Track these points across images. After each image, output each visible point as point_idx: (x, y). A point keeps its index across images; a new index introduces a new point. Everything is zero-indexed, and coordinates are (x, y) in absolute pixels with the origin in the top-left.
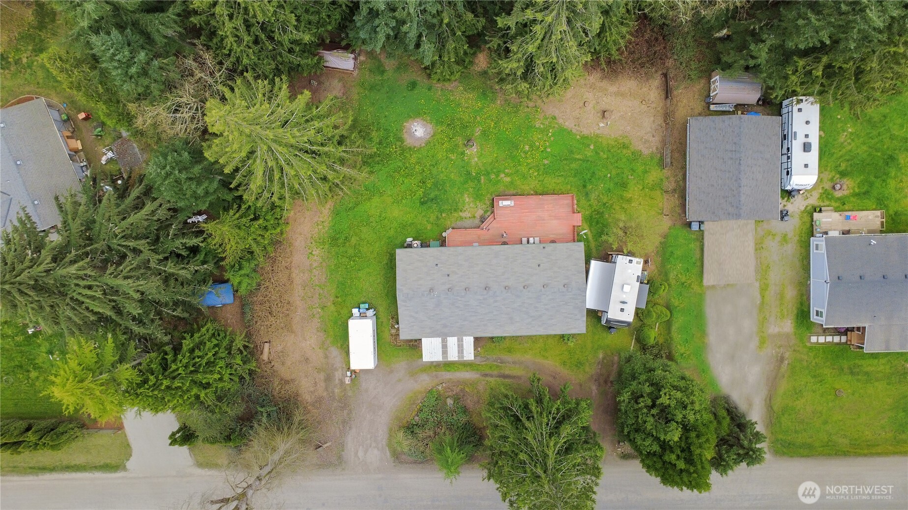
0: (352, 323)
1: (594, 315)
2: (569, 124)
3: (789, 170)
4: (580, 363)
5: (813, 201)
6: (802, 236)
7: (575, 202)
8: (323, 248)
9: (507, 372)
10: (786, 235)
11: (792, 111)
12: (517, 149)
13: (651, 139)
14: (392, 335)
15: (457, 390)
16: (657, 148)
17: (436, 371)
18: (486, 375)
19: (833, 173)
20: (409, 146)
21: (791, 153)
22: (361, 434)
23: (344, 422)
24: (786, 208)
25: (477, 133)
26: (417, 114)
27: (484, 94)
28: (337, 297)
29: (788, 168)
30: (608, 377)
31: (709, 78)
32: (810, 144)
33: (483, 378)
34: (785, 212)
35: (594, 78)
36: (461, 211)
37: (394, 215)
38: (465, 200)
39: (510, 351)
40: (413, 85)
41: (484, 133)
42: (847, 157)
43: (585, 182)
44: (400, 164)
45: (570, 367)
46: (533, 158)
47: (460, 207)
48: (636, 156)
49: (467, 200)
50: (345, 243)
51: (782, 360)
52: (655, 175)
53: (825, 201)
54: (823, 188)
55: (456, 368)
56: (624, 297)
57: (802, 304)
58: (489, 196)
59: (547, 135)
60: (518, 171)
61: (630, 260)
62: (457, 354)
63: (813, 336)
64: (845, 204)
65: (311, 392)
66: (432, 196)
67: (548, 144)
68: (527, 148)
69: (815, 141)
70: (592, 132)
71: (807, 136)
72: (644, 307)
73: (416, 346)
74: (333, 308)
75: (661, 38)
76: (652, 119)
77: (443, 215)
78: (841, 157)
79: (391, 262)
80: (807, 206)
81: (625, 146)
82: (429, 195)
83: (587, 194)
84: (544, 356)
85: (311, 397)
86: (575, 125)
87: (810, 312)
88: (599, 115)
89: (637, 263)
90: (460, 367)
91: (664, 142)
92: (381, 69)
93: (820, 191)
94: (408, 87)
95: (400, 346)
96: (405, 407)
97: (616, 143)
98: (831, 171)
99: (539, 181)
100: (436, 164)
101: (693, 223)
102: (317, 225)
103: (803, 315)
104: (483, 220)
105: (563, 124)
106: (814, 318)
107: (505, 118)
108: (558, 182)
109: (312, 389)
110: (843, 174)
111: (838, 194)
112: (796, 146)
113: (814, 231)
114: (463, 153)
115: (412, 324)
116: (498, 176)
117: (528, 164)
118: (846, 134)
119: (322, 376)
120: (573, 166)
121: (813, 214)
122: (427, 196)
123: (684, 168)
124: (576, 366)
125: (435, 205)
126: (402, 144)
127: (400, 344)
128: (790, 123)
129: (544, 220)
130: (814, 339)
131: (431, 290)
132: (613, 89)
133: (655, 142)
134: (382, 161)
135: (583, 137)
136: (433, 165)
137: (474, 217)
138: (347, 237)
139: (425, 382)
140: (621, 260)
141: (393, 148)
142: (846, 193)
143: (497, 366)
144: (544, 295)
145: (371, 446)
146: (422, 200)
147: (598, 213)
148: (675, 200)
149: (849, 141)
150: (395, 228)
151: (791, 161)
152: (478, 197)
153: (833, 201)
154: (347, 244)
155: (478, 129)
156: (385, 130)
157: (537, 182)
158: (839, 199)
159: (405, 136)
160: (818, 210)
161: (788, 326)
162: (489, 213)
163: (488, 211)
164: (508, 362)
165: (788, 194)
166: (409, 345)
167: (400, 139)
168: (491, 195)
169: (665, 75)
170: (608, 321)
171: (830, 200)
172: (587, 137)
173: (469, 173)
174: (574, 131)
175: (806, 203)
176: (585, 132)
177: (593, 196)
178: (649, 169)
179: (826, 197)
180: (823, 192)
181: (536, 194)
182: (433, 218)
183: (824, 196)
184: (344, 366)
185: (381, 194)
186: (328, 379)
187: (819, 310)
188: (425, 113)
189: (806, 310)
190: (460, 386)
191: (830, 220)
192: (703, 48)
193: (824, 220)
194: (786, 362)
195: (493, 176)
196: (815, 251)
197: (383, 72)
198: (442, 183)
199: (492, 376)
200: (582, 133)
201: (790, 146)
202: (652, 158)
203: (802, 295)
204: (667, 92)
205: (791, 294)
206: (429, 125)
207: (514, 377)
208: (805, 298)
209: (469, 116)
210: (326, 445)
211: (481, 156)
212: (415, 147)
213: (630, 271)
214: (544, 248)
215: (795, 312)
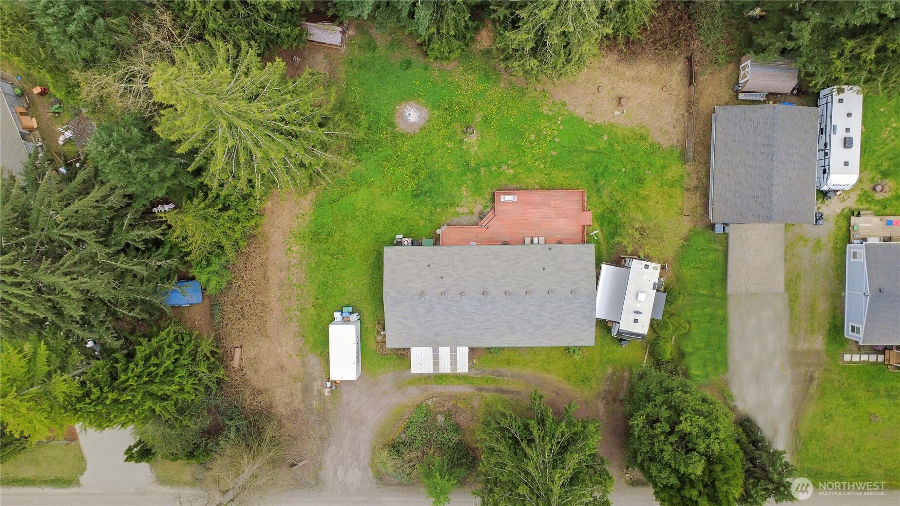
0: (333, 329)
1: (604, 326)
2: (580, 111)
3: (827, 168)
4: (587, 379)
5: (851, 203)
6: (837, 243)
7: (585, 198)
8: (303, 244)
9: (505, 387)
10: (820, 241)
11: (832, 102)
12: (522, 139)
13: (672, 130)
14: (378, 342)
15: (448, 405)
16: (678, 141)
17: (426, 384)
18: (481, 389)
19: (874, 173)
20: (401, 132)
21: (830, 149)
22: (342, 451)
23: (323, 438)
24: (820, 211)
25: (478, 118)
26: (411, 96)
27: (487, 75)
28: (317, 299)
29: (824, 166)
30: (618, 393)
31: (739, 63)
32: (851, 140)
33: (478, 393)
34: (820, 215)
35: (610, 60)
36: (458, 206)
37: (383, 208)
38: (463, 194)
39: (508, 363)
40: (408, 64)
41: (486, 120)
42: (890, 155)
43: (596, 176)
44: (390, 152)
45: (575, 382)
46: (539, 149)
47: (456, 202)
48: (655, 148)
49: (465, 193)
50: (327, 239)
51: (811, 379)
52: (675, 170)
53: (864, 203)
54: (862, 189)
55: (448, 381)
56: (638, 307)
57: (834, 318)
58: (489, 190)
59: (556, 122)
60: (522, 163)
61: (646, 265)
62: (449, 367)
63: (846, 354)
64: (886, 207)
65: (287, 403)
66: (426, 188)
67: (556, 133)
68: (533, 137)
69: (856, 135)
70: (606, 121)
71: (848, 130)
72: (660, 317)
73: (404, 355)
74: (312, 311)
75: (686, 17)
76: (673, 107)
77: (438, 210)
78: (883, 155)
79: (379, 261)
80: (843, 209)
81: (642, 138)
82: (422, 187)
83: (599, 190)
84: (546, 370)
85: (286, 410)
86: (587, 113)
87: (843, 327)
88: (614, 101)
89: (654, 268)
90: (453, 379)
91: (686, 134)
92: (373, 45)
93: (859, 192)
94: (401, 65)
95: (387, 355)
96: (391, 423)
97: (633, 134)
98: (872, 171)
99: (546, 174)
100: (431, 153)
101: (716, 225)
102: (297, 218)
103: (836, 330)
104: (482, 216)
105: (574, 111)
106: (848, 334)
107: (510, 103)
108: (567, 175)
109: (287, 401)
110: (885, 174)
111: (879, 196)
112: (836, 142)
113: (852, 237)
114: (461, 141)
115: (400, 331)
116: (499, 168)
117: (533, 155)
118: (889, 129)
119: (299, 386)
120: (584, 158)
121: (850, 218)
122: (420, 188)
123: (707, 163)
124: (582, 381)
125: (429, 199)
126: (394, 129)
127: (386, 353)
128: (829, 115)
129: (550, 218)
130: (847, 357)
131: (422, 294)
132: (630, 73)
133: (676, 133)
134: (371, 148)
135: (596, 126)
136: (427, 154)
137: (472, 213)
138: (329, 232)
139: (413, 395)
140: (636, 265)
141: (383, 134)
142: (888, 195)
143: (494, 380)
144: (549, 302)
145: (351, 465)
146: (415, 193)
147: (611, 211)
148: (696, 199)
149: (893, 137)
150: (384, 223)
151: (829, 158)
152: (477, 190)
153: (872, 204)
154: (330, 240)
155: (479, 115)
156: (375, 113)
157: (543, 175)
158: (879, 202)
159: (398, 121)
160: (856, 213)
161: (819, 342)
162: (489, 209)
163: (487, 206)
164: (507, 376)
165: (824, 195)
166: (397, 354)
167: (392, 125)
168: (492, 188)
169: (689, 59)
170: (619, 333)
171: (869, 202)
172: (600, 127)
173: (467, 164)
174: (586, 119)
175: (843, 205)
176: (599, 121)
177: (605, 192)
178: (669, 163)
179: (865, 199)
180: (861, 193)
181: (542, 188)
182: (426, 213)
183: (864, 197)
184: (324, 376)
185: (370, 185)
186: (306, 389)
187: (856, 325)
188: (420, 96)
189: (839, 324)
190: (452, 401)
191: (870, 225)
192: (733, 30)
193: (862, 225)
194: (816, 382)
195: (494, 168)
196: (852, 260)
197: (375, 48)
198: (436, 174)
199: (488, 391)
200: (595, 122)
201: (828, 141)
202: (672, 151)
203: (835, 308)
204: (691, 78)
205: (823, 306)
206: (424, 109)
207: (512, 392)
208: (838, 311)
209: (469, 99)
210: (301, 463)
211: (481, 144)
212: (408, 133)
213: (645, 277)
214: (550, 249)
215: (827, 327)
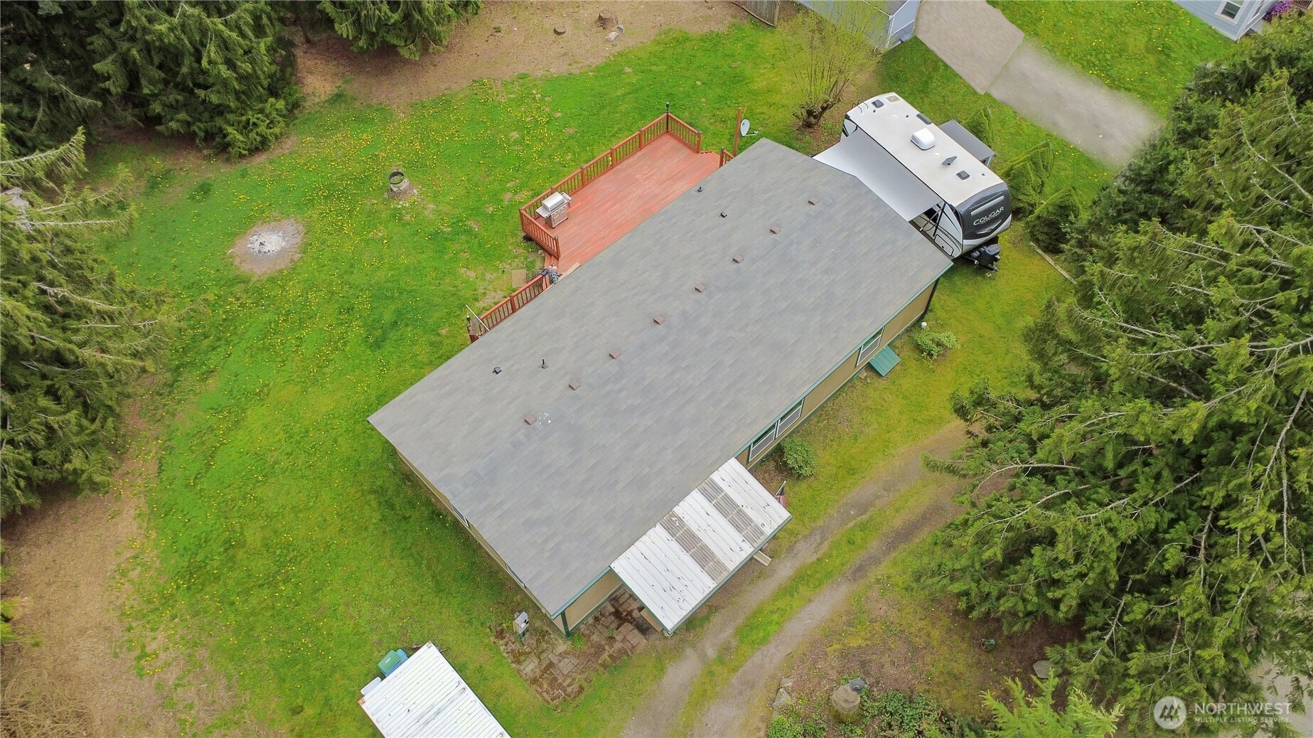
2: (558, 69)
12: (500, 146)
14: (534, 681)
16: (733, 16)
18: (860, 571)
20: (265, 277)
26: (245, 223)
27: (362, 120)
33: (864, 582)
36: (477, 300)
38: (468, 277)
39: (852, 472)
41: (412, 165)
47: (467, 296)
48: (713, 39)
50: (232, 558)
56: (938, 156)
59: (534, 99)
60: (531, 172)
61: (873, 105)
62: (738, 537)
66: (388, 317)
67: (548, 109)
70: (607, 55)
81: (681, 41)
82: (379, 322)
88: (595, 28)
89: (887, 100)
94: (193, 198)
97: (662, 45)
102: (123, 576)
105: (547, 74)
107: (435, 125)
114: (397, 216)
117: (541, 154)
120: (625, 107)
122: (376, 326)
126: (247, 283)
131: (528, 421)
133: (721, 12)
135: (601, 69)
136: (346, 272)
140: (861, 116)
141: (231, 304)
143: (864, 527)
144: (790, 244)
146: (371, 340)
152: (490, 256)
159: (245, 268)
163: (532, 262)
164: (877, 497)
167: (238, 280)
172: (607, 65)
173: (434, 236)
174: (576, 72)
176: (597, 62)
178: (752, 41)
188: (263, 211)
190: (830, 650)
195: (490, 208)
198: (391, 285)
200: (594, 66)
202: (740, 29)
206: (285, 222)
207: (925, 518)
211: (436, 194)
212: (281, 271)
213: (895, 117)
214: (699, 191)
